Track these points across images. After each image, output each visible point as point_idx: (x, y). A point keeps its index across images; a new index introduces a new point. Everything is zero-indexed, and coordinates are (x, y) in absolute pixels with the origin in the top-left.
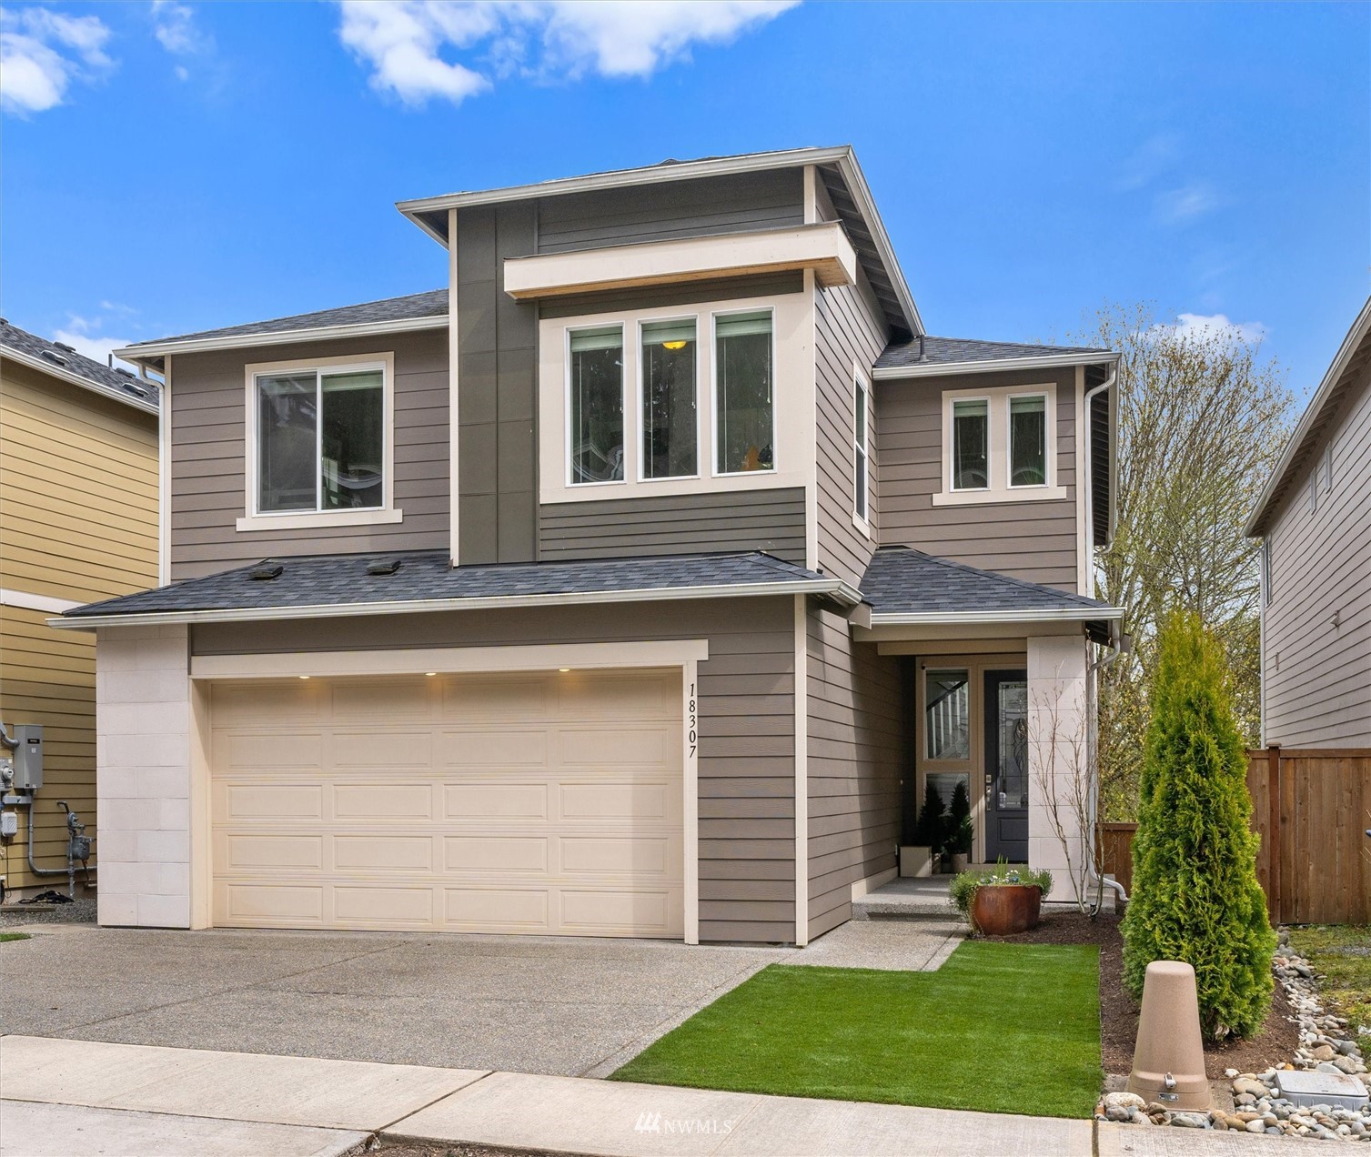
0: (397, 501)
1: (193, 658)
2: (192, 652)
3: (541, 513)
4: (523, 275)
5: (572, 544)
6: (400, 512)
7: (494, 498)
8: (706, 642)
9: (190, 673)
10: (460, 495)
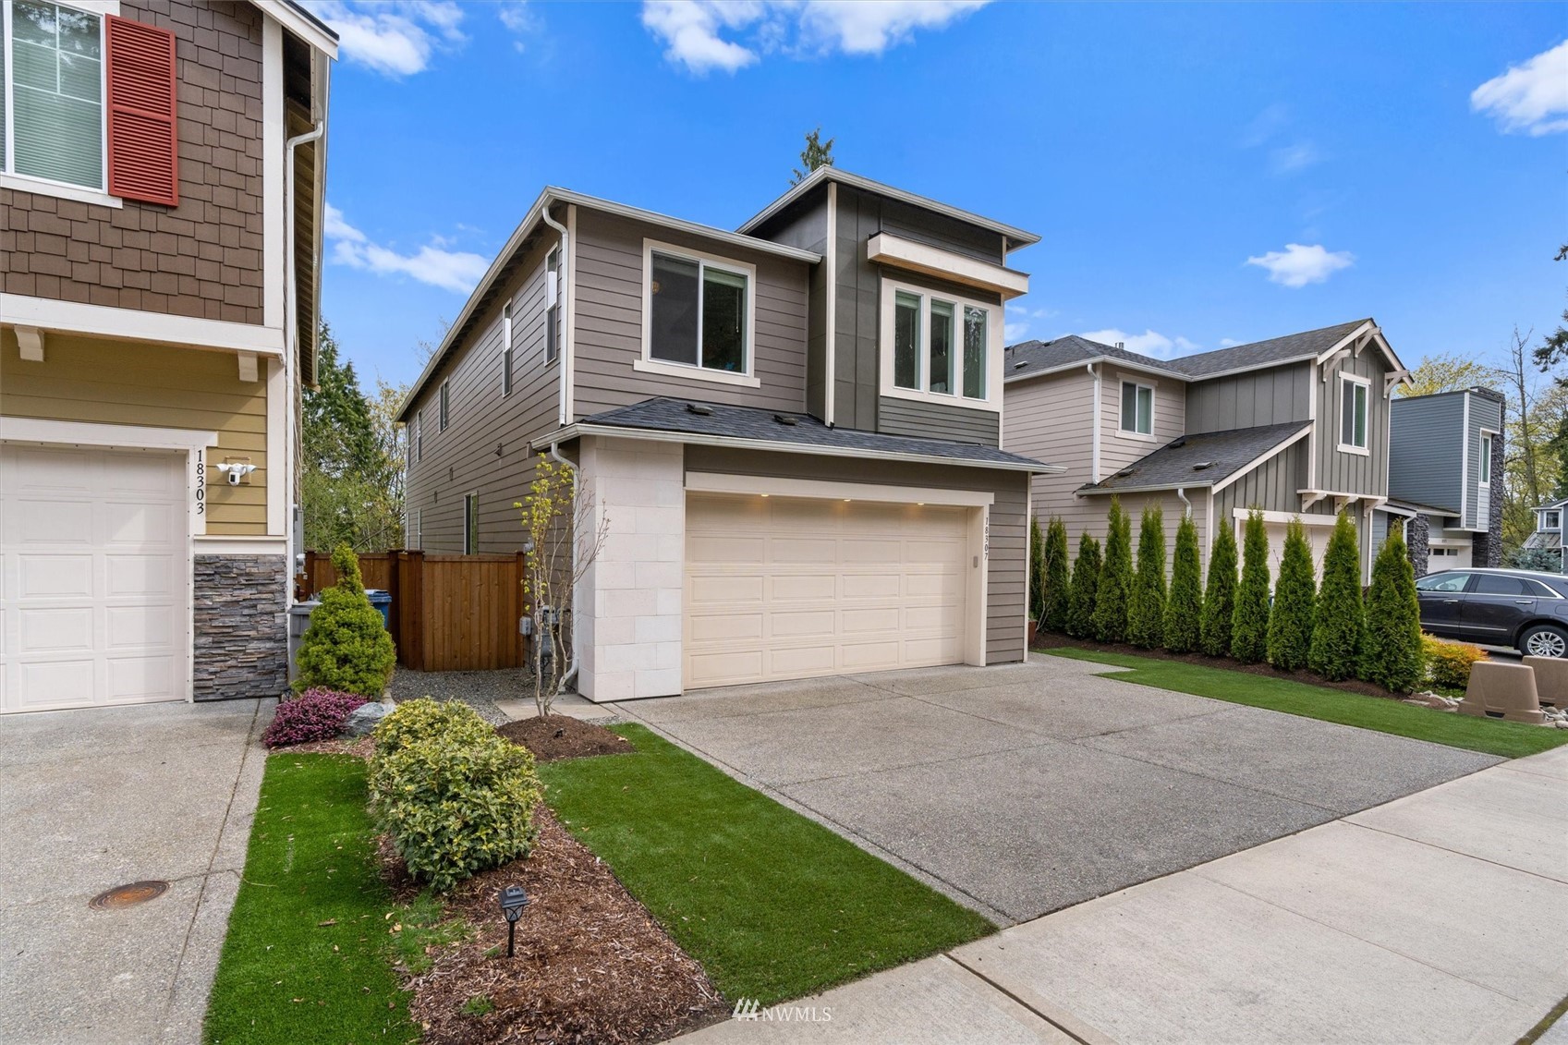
0: (757, 372)
1: (687, 473)
2: (687, 468)
3: (882, 401)
4: (889, 246)
5: (907, 426)
6: (758, 380)
7: (853, 385)
8: (993, 494)
9: (684, 485)
10: (835, 380)
